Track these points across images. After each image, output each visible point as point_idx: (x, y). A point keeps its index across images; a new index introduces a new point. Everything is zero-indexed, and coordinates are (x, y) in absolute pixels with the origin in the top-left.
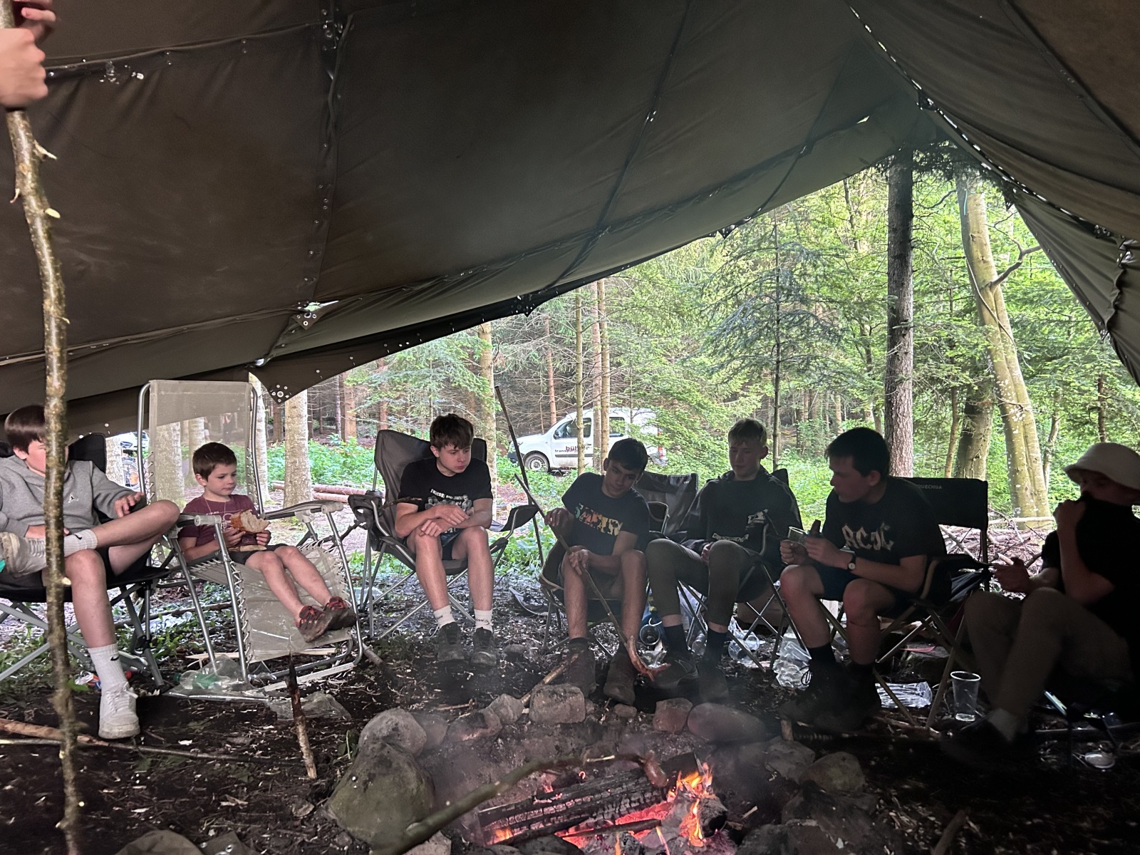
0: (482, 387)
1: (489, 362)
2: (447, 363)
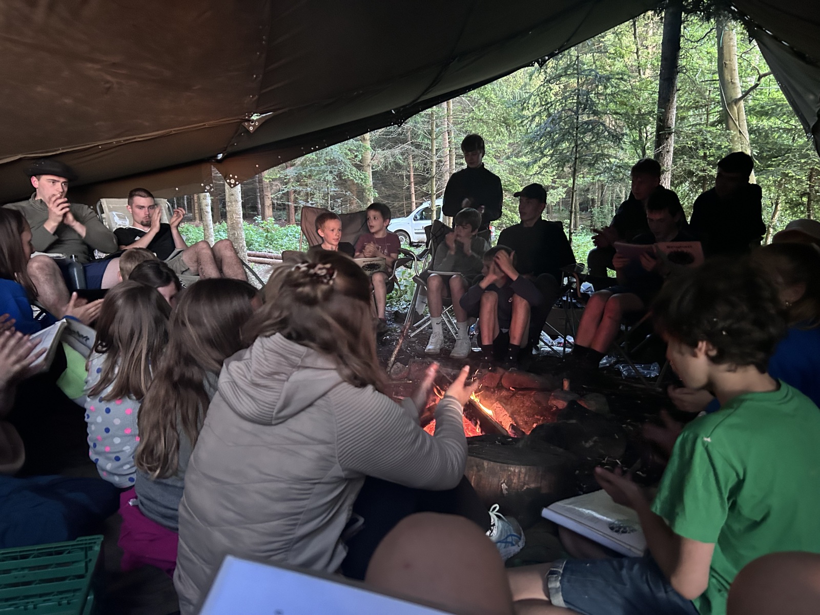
0: (364, 180)
1: (369, 161)
2: (339, 162)
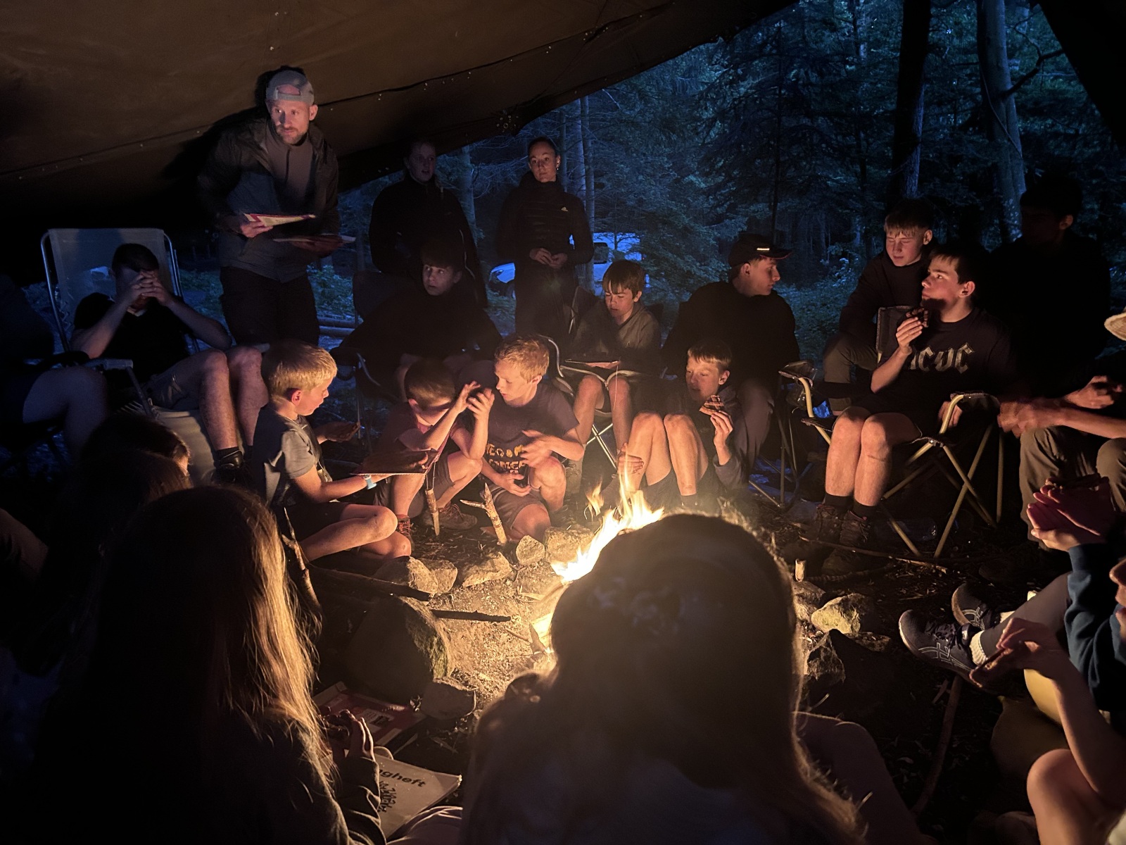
1: (469, 184)
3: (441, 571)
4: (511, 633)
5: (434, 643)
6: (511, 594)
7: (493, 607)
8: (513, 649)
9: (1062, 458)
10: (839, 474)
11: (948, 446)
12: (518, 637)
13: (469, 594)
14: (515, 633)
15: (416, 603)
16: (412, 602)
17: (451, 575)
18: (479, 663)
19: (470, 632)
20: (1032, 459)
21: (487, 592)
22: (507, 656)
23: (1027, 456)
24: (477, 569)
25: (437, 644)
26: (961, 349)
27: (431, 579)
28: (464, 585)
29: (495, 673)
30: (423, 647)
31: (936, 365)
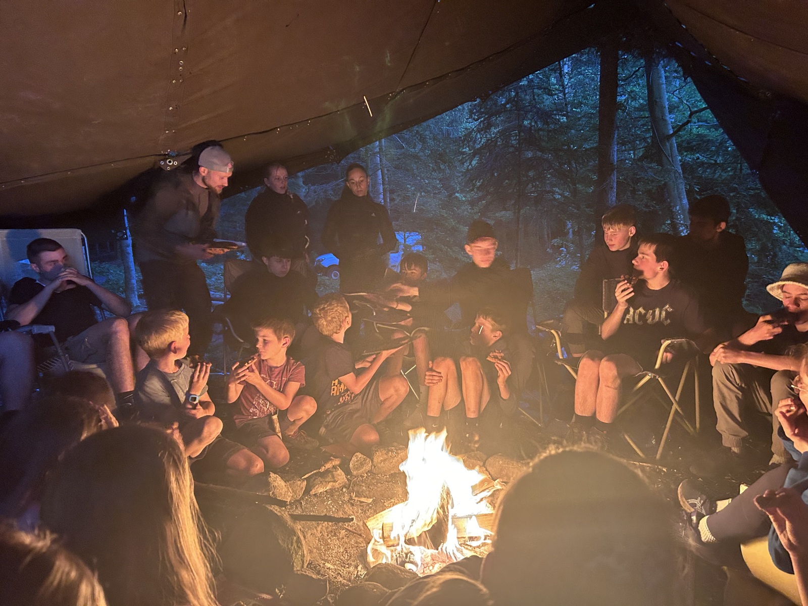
3: (294, 483)
4: (348, 530)
5: (294, 541)
6: (346, 499)
7: (334, 509)
8: (350, 542)
9: (743, 385)
10: (585, 400)
11: (661, 378)
12: (354, 533)
13: (315, 500)
14: (351, 529)
15: (278, 510)
16: (275, 509)
17: (301, 486)
18: (325, 555)
19: (317, 531)
20: (721, 386)
21: (329, 498)
22: (345, 548)
23: (717, 384)
24: (321, 480)
25: (296, 542)
26: (664, 308)
27: (286, 490)
28: (311, 493)
29: (337, 562)
30: (286, 545)
31: (647, 320)
